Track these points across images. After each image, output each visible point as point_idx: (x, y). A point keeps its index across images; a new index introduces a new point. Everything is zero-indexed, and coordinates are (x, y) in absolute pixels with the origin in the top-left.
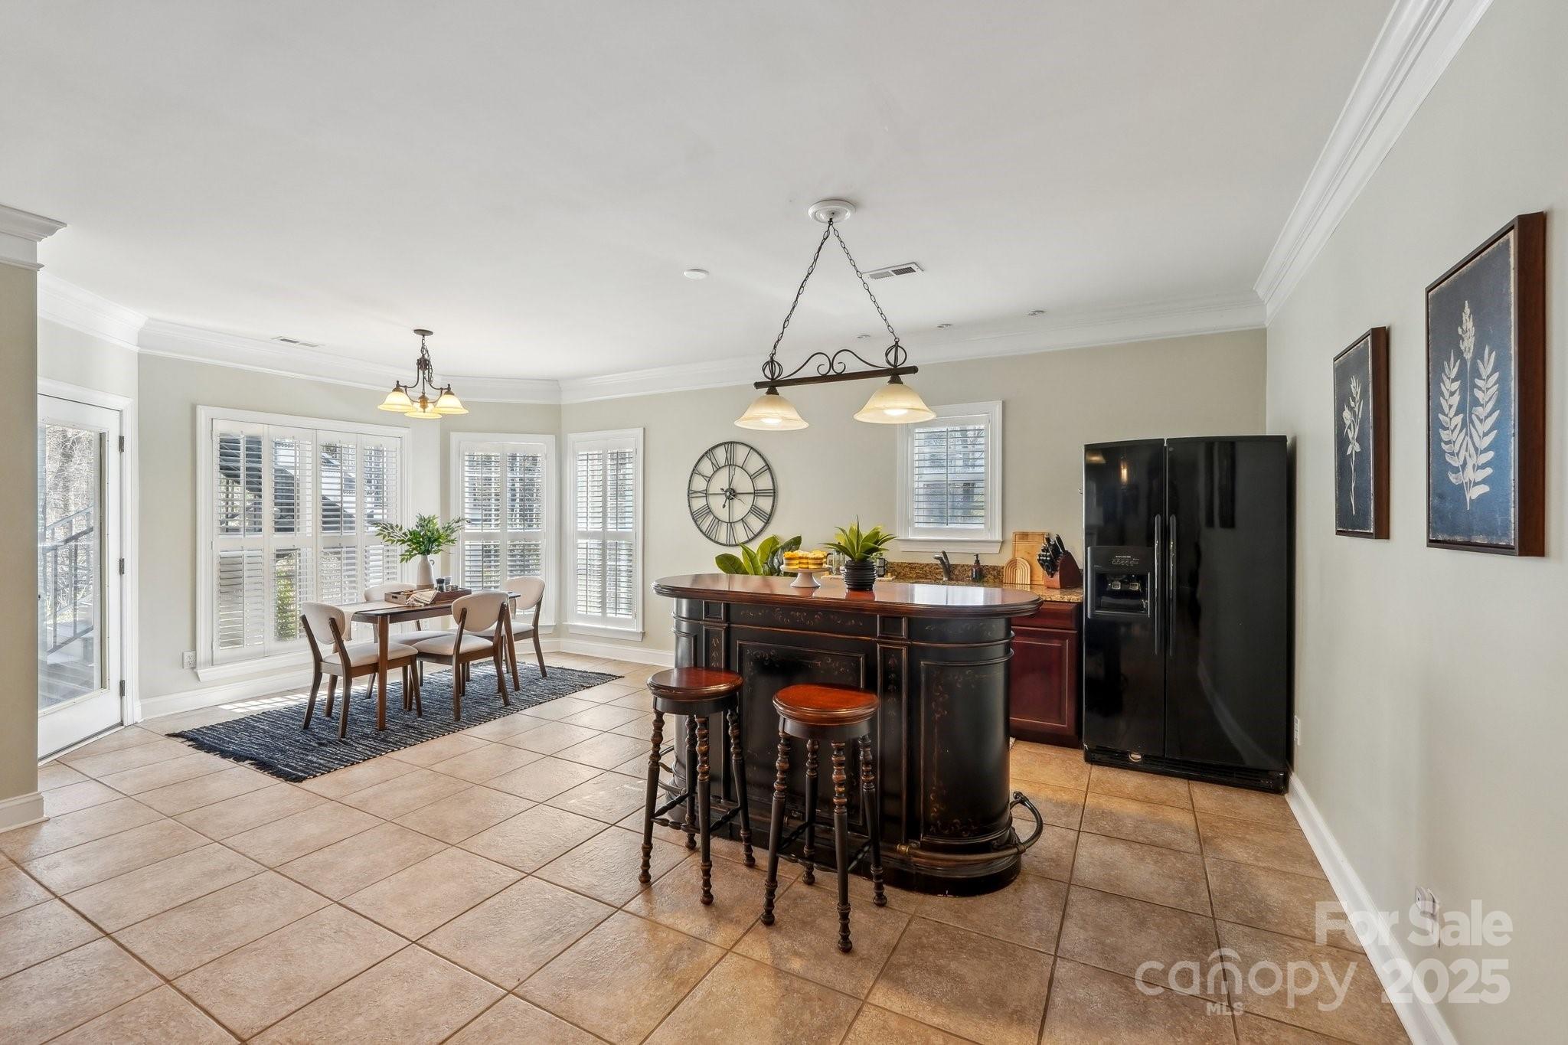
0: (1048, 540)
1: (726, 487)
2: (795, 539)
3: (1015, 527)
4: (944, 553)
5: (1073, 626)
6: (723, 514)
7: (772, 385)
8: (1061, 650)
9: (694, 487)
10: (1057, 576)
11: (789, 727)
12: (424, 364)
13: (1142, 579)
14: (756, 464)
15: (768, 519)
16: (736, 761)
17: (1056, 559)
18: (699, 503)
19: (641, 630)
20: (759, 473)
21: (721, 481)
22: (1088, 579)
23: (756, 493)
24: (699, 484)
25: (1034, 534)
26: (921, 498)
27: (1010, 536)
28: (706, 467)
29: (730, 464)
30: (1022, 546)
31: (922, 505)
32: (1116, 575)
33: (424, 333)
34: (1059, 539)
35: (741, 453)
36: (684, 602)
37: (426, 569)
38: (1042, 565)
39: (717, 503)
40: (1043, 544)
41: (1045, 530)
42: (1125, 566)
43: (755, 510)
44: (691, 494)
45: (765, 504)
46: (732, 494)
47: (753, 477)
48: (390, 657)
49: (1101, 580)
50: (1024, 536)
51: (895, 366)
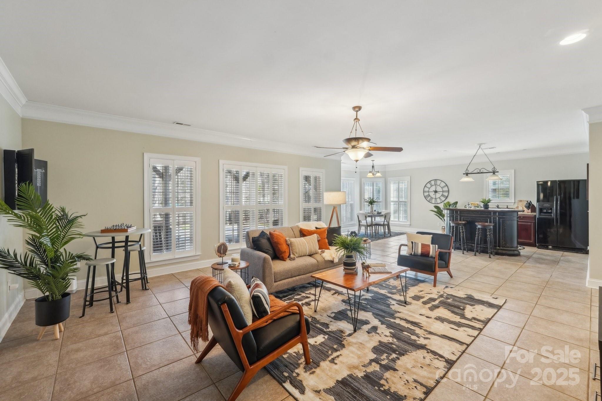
0: (527, 202)
1: (434, 190)
2: (456, 202)
3: (518, 199)
4: (498, 205)
5: (534, 220)
6: (434, 197)
7: (467, 174)
8: (530, 225)
9: (425, 190)
10: (530, 210)
11: (479, 227)
12: (373, 167)
13: (551, 209)
14: (443, 184)
15: (447, 198)
16: (465, 235)
17: (530, 206)
18: (426, 194)
19: (409, 224)
20: (444, 187)
21: (433, 188)
22: (537, 210)
23: (443, 191)
24: (426, 189)
25: (523, 200)
26: (491, 192)
27: (517, 201)
28: (429, 185)
29: (436, 185)
30: (520, 203)
31: (491, 194)
32: (545, 209)
33: (373, 161)
34: (530, 201)
35: (438, 182)
36: (448, 211)
37: (372, 208)
38: (526, 208)
39: (432, 194)
40: (526, 203)
41: (527, 200)
42: (547, 207)
43: (443, 195)
44: (424, 192)
45: (446, 194)
46: (436, 192)
47: (442, 188)
48: (373, 224)
49: (541, 210)
50: (521, 201)
51: (494, 171)
